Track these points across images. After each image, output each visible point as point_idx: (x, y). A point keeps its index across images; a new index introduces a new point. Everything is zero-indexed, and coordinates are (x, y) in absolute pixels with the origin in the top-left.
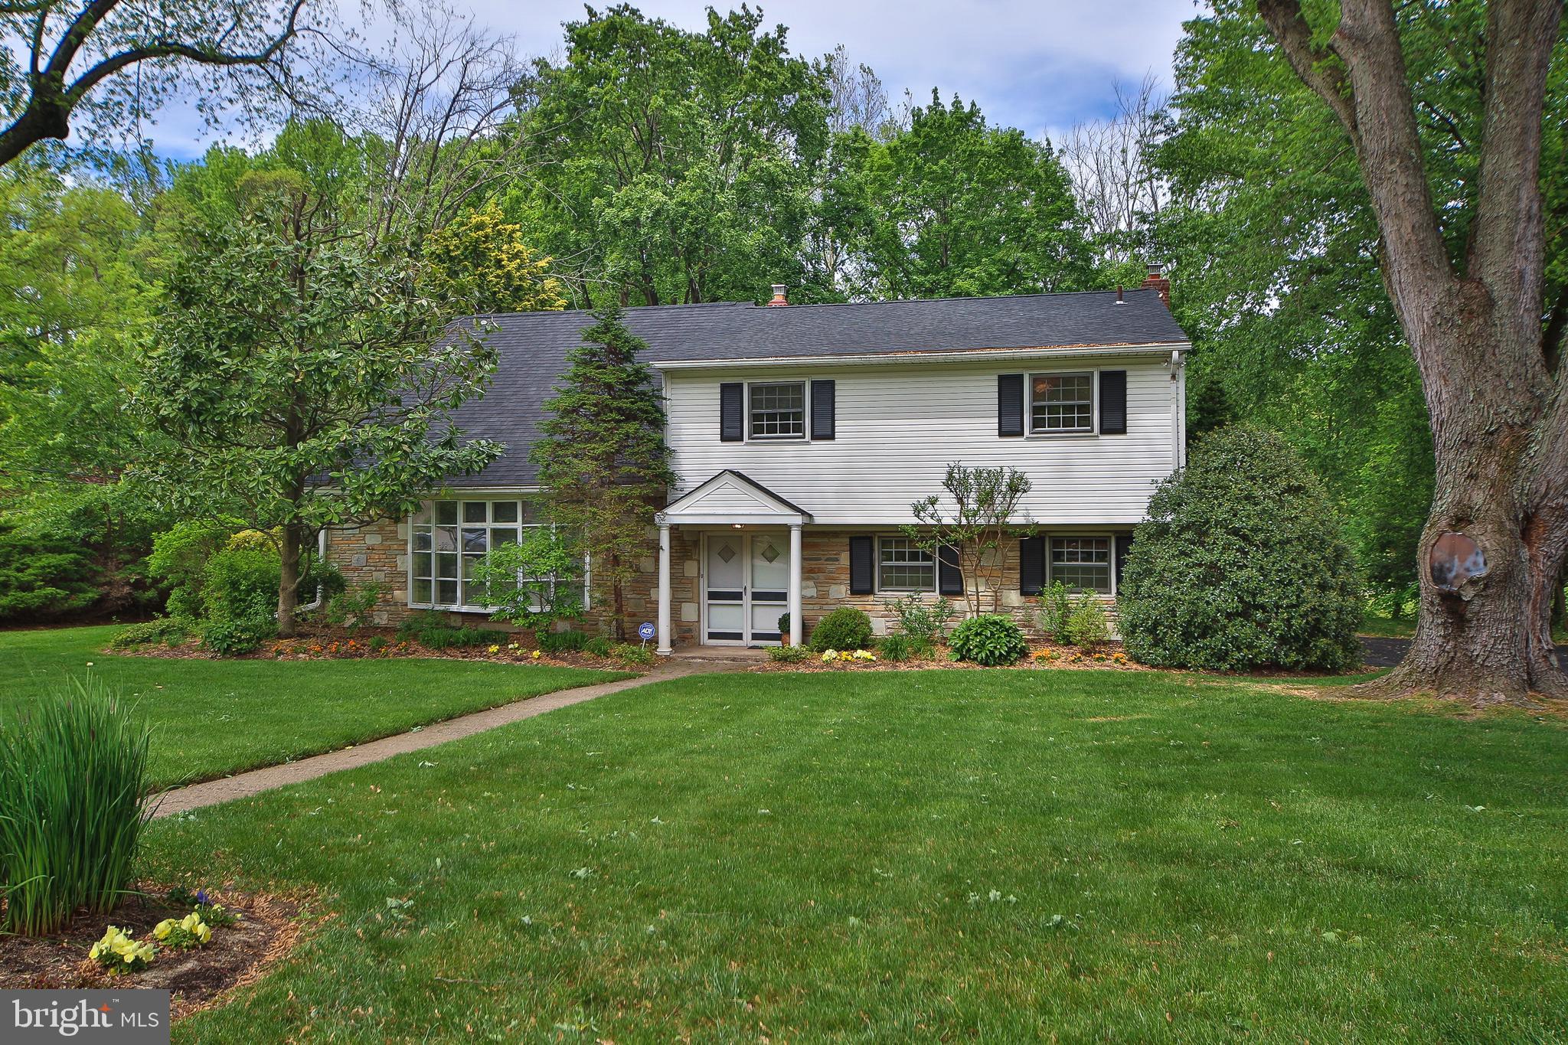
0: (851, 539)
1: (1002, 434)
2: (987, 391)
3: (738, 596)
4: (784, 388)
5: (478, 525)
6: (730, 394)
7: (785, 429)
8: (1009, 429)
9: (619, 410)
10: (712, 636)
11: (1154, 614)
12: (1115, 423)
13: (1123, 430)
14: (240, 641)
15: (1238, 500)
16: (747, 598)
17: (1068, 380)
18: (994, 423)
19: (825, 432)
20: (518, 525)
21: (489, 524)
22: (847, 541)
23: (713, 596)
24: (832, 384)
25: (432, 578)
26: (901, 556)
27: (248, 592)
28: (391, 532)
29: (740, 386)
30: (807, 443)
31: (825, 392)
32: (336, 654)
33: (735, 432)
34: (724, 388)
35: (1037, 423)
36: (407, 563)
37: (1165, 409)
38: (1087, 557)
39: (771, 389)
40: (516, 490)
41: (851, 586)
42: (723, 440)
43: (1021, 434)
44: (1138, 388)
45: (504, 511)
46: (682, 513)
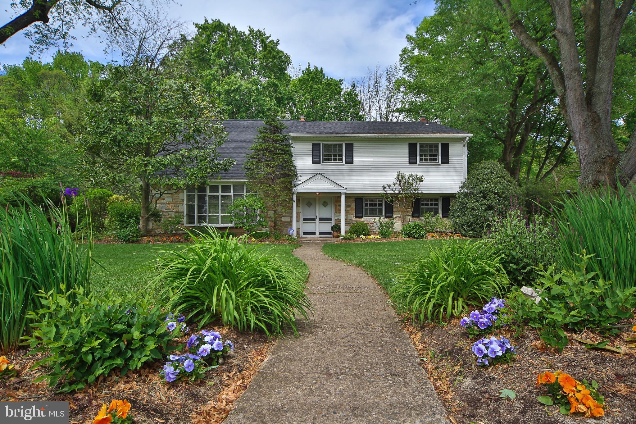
0: (355, 199)
1: (410, 163)
2: (405, 149)
3: (314, 219)
4: (335, 145)
5: (215, 194)
6: (316, 146)
7: (335, 160)
8: (412, 161)
9: (282, 150)
10: (304, 233)
11: (471, 221)
12: (445, 160)
13: (448, 163)
14: (133, 237)
15: (497, 183)
16: (317, 220)
17: (431, 146)
18: (407, 160)
19: (350, 161)
20: (232, 194)
21: (220, 193)
22: (354, 199)
23: (304, 219)
24: (352, 144)
25: (196, 214)
26: (371, 205)
27: (127, 218)
28: (176, 196)
29: (319, 144)
30: (344, 165)
31: (350, 147)
32: (172, 242)
33: (318, 160)
34: (314, 145)
35: (421, 160)
36: (184, 209)
37: (461, 156)
38: (432, 205)
39: (330, 145)
40: (232, 180)
41: (355, 215)
42: (313, 163)
43: (416, 163)
44: (453, 149)
45: (226, 188)
46: (302, 188)
